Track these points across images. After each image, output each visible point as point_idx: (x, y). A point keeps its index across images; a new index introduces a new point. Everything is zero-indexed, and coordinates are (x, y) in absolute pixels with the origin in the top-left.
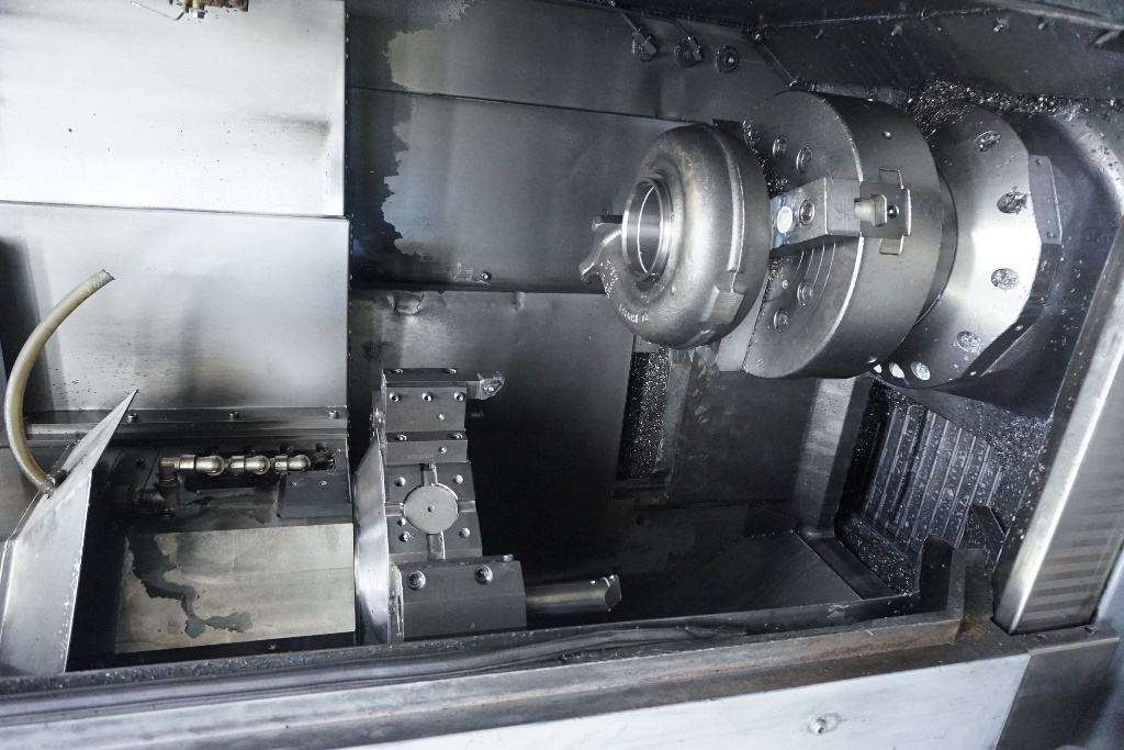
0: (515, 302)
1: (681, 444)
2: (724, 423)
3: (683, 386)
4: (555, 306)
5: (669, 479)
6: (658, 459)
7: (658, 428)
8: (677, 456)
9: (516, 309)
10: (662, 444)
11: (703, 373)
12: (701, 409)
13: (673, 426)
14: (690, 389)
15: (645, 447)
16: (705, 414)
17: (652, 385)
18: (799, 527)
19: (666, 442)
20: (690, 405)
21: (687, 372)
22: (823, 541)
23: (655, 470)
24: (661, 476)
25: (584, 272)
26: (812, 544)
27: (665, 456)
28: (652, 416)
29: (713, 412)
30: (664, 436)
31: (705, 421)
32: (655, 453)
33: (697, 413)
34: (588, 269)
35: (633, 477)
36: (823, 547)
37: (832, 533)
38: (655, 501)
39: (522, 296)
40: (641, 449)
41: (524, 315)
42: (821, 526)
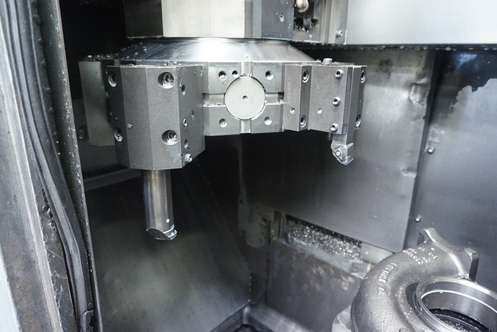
0: (409, 170)
1: (303, 254)
2: (312, 282)
3: (336, 264)
4: (403, 197)
5: (284, 242)
6: (295, 239)
7: (313, 243)
8: (296, 250)
9: (403, 170)
10: (303, 243)
11: (344, 278)
12: (322, 272)
13: (314, 252)
14: (334, 268)
15: (303, 232)
16: (318, 272)
17: (340, 245)
18: (252, 306)
19: (304, 246)
20: (325, 266)
21: (346, 269)
22: (241, 318)
23: (289, 236)
24: (286, 239)
25: (428, 232)
26: (241, 311)
27: (297, 244)
28: (321, 242)
29: (319, 277)
30: (308, 245)
31: (314, 271)
32: (299, 238)
33: (320, 268)
34: (430, 235)
35: (287, 222)
36: (238, 316)
37: (245, 322)
38: (273, 231)
39: (413, 176)
40: (302, 230)
41: (398, 175)
42: (250, 318)
